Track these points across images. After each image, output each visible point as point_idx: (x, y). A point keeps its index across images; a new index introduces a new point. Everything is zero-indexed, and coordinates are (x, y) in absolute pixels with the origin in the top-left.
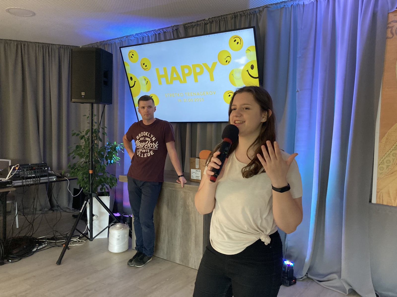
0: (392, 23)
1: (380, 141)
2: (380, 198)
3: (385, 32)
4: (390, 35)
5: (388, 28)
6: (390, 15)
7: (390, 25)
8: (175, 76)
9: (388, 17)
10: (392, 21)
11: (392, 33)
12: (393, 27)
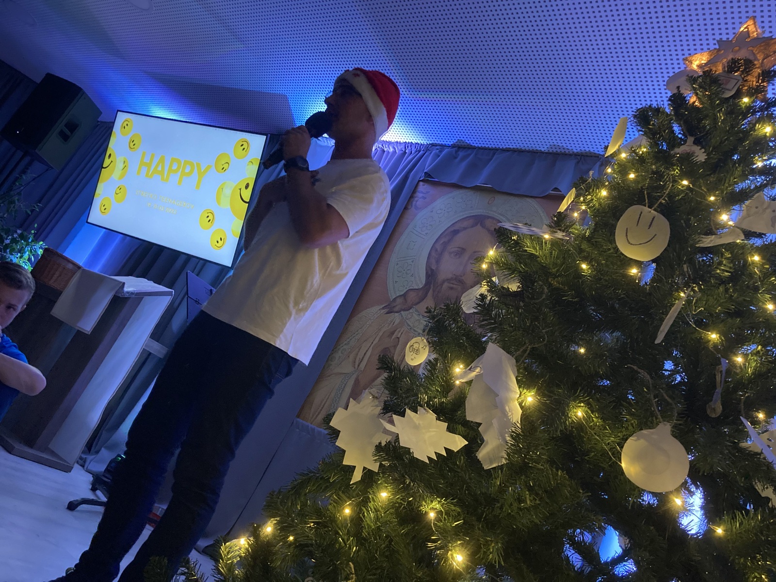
0: (418, 193)
4: (409, 206)
6: (420, 185)
8: (160, 169)
11: (412, 204)
12: (416, 197)
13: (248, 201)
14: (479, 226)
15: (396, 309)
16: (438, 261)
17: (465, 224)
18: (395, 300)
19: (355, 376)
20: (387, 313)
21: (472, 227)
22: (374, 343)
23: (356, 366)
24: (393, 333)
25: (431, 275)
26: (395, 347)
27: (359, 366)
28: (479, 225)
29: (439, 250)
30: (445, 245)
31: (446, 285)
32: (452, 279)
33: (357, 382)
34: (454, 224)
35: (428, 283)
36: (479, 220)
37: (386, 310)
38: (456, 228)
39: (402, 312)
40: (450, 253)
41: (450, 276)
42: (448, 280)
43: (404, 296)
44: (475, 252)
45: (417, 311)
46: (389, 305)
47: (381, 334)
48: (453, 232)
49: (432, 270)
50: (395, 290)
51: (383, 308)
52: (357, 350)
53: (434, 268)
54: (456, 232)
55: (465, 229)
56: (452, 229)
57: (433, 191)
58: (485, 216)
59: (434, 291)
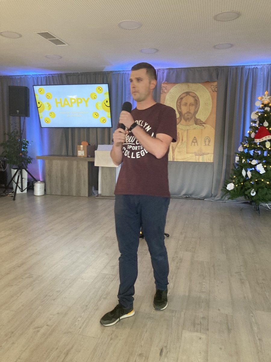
3: (160, 91)
4: (162, 92)
5: (161, 89)
6: (162, 84)
7: (162, 88)
8: (66, 103)
9: (161, 85)
11: (163, 92)
12: (163, 89)
13: (109, 106)
14: (188, 95)
16: (180, 108)
17: (184, 95)
29: (179, 105)
31: (186, 115)
34: (180, 96)
35: (180, 116)
36: (188, 93)
41: (186, 112)
42: (186, 113)
44: (190, 103)
48: (181, 99)
49: (180, 112)
53: (180, 111)
54: (182, 98)
55: (184, 97)
57: (168, 86)
58: (189, 92)
59: (183, 117)
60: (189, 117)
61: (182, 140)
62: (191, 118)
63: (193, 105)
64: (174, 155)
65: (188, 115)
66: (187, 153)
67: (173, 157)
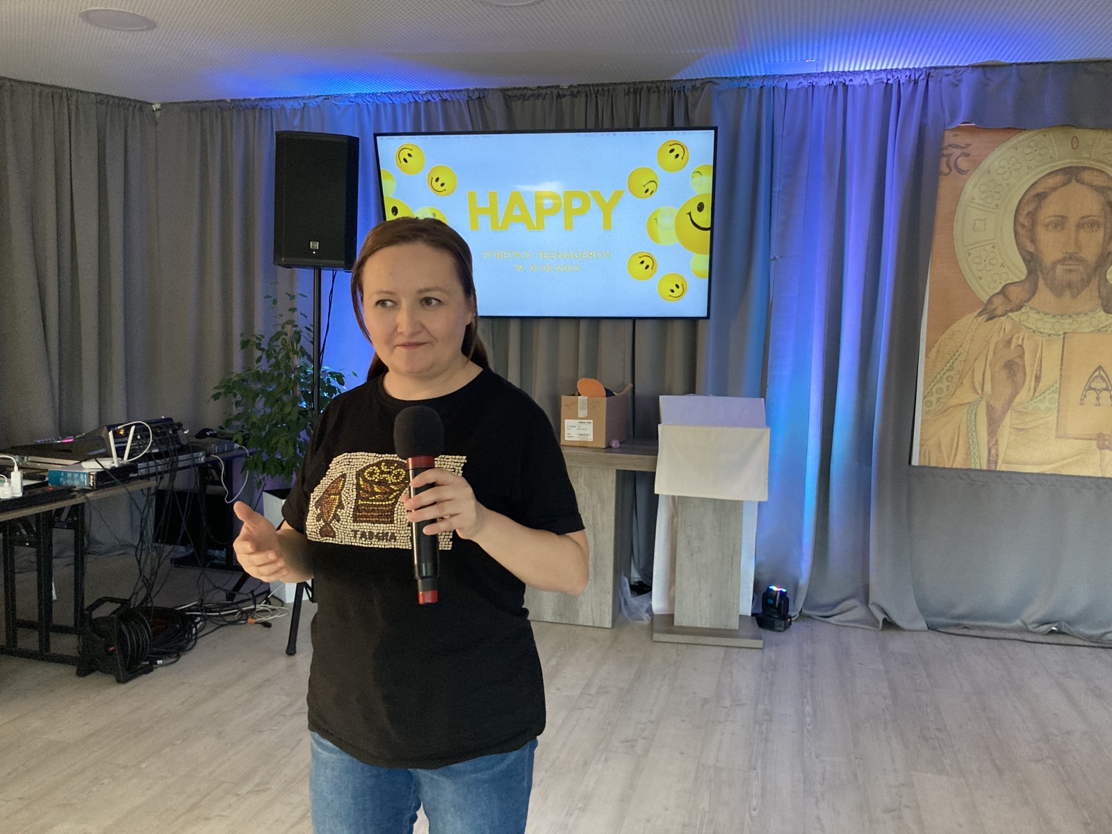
0: (950, 148)
1: (927, 356)
2: (925, 456)
3: (937, 164)
4: (944, 169)
5: (943, 155)
6: (947, 134)
7: (945, 152)
8: (517, 213)
10: (950, 146)
11: (949, 166)
12: (951, 155)
13: (709, 226)
14: (1074, 183)
15: (999, 312)
16: (1033, 241)
17: (1051, 182)
18: (990, 301)
19: (983, 404)
20: (989, 319)
21: (1064, 184)
22: (989, 359)
23: (980, 391)
24: (1009, 342)
25: (1032, 260)
26: (1022, 356)
27: (982, 390)
28: (1074, 181)
29: (1026, 224)
30: (1033, 216)
31: (1059, 269)
32: (1064, 259)
33: (990, 409)
34: (1033, 185)
35: (1031, 272)
36: (1071, 174)
37: (985, 316)
38: (1040, 189)
39: (1010, 314)
40: (1047, 226)
41: (1059, 256)
42: (1062, 261)
43: (1003, 292)
44: (1083, 218)
45: (1031, 309)
46: (985, 309)
47: (992, 346)
48: (1036, 197)
49: (1031, 254)
50: (985, 288)
51: (980, 314)
52: (970, 372)
53: (1031, 248)
54: (1041, 197)
55: (1054, 189)
56: (1033, 192)
57: (976, 142)
58: (1078, 168)
59: (1045, 279)
60: (1075, 277)
61: (1038, 379)
62: (1086, 282)
63: (1093, 225)
64: (996, 443)
65: (1070, 271)
66: (1057, 437)
67: (993, 452)
